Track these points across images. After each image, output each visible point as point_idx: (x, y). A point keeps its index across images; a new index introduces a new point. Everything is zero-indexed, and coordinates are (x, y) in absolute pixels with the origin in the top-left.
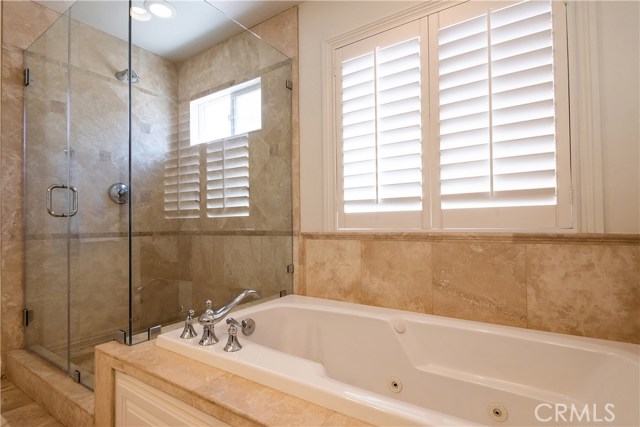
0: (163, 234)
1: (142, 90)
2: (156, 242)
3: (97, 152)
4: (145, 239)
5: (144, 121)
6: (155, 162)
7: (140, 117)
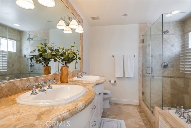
0: (178, 77)
1: (171, 34)
2: (176, 80)
3: (158, 55)
4: (172, 78)
5: (172, 43)
6: (176, 55)
7: (170, 42)
